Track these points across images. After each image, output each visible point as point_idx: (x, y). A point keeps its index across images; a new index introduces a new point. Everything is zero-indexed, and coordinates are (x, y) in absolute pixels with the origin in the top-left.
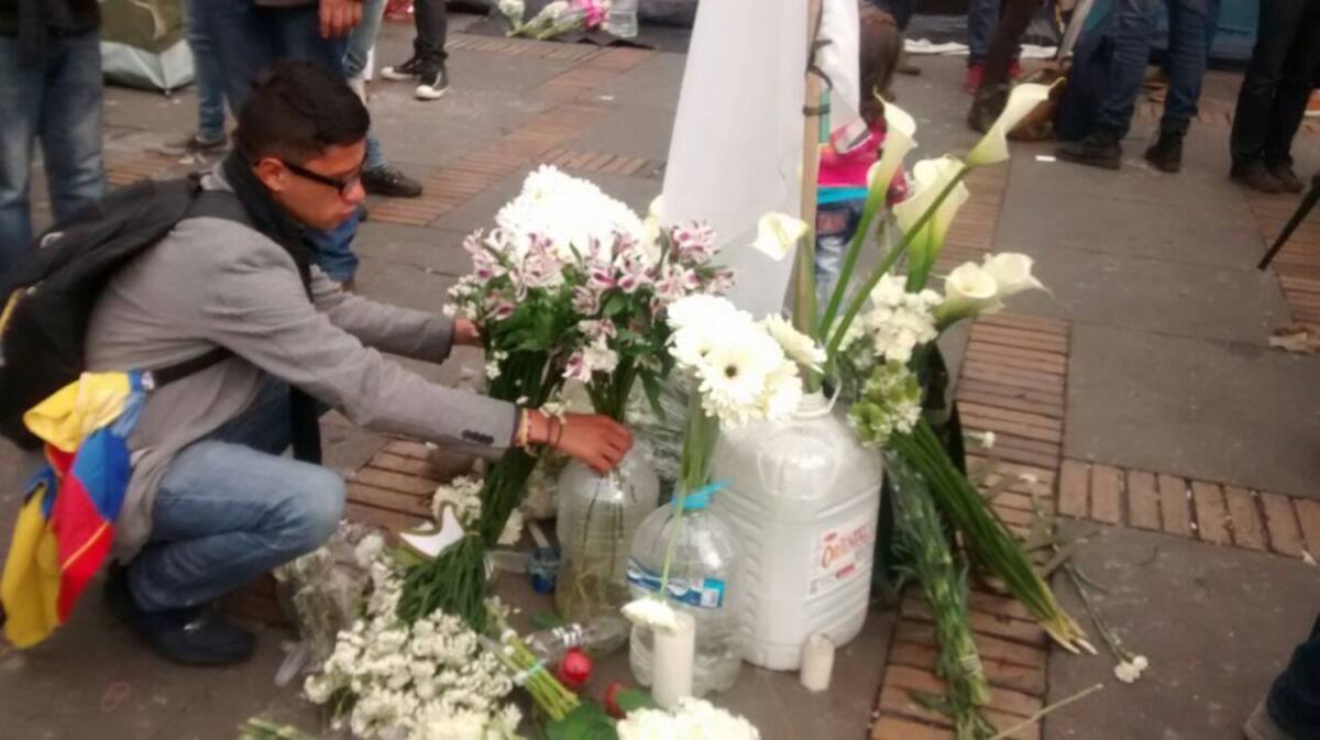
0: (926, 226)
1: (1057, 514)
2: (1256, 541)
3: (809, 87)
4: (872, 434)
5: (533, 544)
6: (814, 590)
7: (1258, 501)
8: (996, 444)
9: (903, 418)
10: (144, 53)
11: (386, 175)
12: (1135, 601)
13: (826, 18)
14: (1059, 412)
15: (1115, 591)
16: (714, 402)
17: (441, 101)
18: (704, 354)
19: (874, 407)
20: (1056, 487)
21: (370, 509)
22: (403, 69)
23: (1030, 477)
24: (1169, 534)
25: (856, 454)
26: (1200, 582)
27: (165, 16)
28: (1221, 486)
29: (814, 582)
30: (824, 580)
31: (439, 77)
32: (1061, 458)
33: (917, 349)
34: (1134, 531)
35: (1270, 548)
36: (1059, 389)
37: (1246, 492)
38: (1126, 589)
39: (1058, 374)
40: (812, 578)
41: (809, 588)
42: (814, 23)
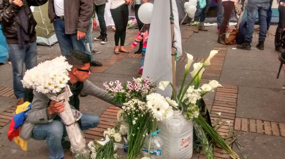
0: (197, 76)
1: (234, 130)
2: (277, 134)
3: (172, 50)
4: (189, 119)
5: (124, 142)
6: (180, 150)
7: (278, 125)
8: (221, 115)
9: (196, 115)
10: (45, 38)
11: (94, 62)
12: (250, 148)
13: (175, 36)
14: (235, 107)
15: (246, 146)
16: (155, 116)
17: (106, 44)
18: (153, 106)
19: (189, 113)
20: (234, 124)
21: (91, 135)
22: (98, 38)
23: (228, 122)
24: (258, 133)
25: (187, 122)
26: (265, 144)
27: (49, 30)
28: (270, 122)
29: (180, 149)
30: (182, 148)
31: (106, 39)
32: (235, 117)
33: (197, 101)
34: (251, 133)
35: (281, 136)
36: (235, 101)
37: (275, 123)
38: (248, 146)
39: (235, 98)
40: (179, 148)
41: (179, 150)
42: (172, 38)
